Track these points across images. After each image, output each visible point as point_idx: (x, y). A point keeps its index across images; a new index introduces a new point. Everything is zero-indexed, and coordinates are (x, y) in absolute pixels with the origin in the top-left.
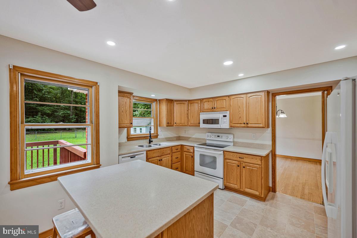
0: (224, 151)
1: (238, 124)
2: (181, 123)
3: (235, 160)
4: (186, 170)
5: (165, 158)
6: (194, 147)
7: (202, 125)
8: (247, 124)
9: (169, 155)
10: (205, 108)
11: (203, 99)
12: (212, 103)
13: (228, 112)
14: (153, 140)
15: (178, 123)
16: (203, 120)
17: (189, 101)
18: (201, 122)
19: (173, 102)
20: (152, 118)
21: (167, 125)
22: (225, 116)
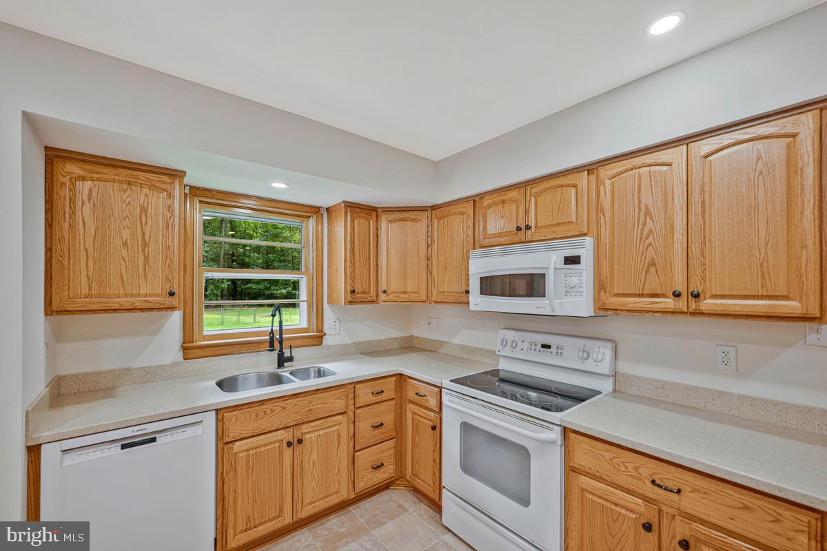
0: (566, 431)
1: (642, 296)
2: (405, 293)
3: (626, 485)
4: (413, 474)
5: (321, 432)
6: (440, 388)
7: (478, 301)
8: (696, 296)
9: (340, 417)
10: (489, 232)
11: (482, 196)
12: (517, 207)
13: (589, 241)
14: (297, 353)
15: (392, 293)
16: (481, 278)
17: (434, 208)
18: (475, 286)
19: (374, 214)
20: (303, 274)
21: (349, 298)
22: (573, 260)
